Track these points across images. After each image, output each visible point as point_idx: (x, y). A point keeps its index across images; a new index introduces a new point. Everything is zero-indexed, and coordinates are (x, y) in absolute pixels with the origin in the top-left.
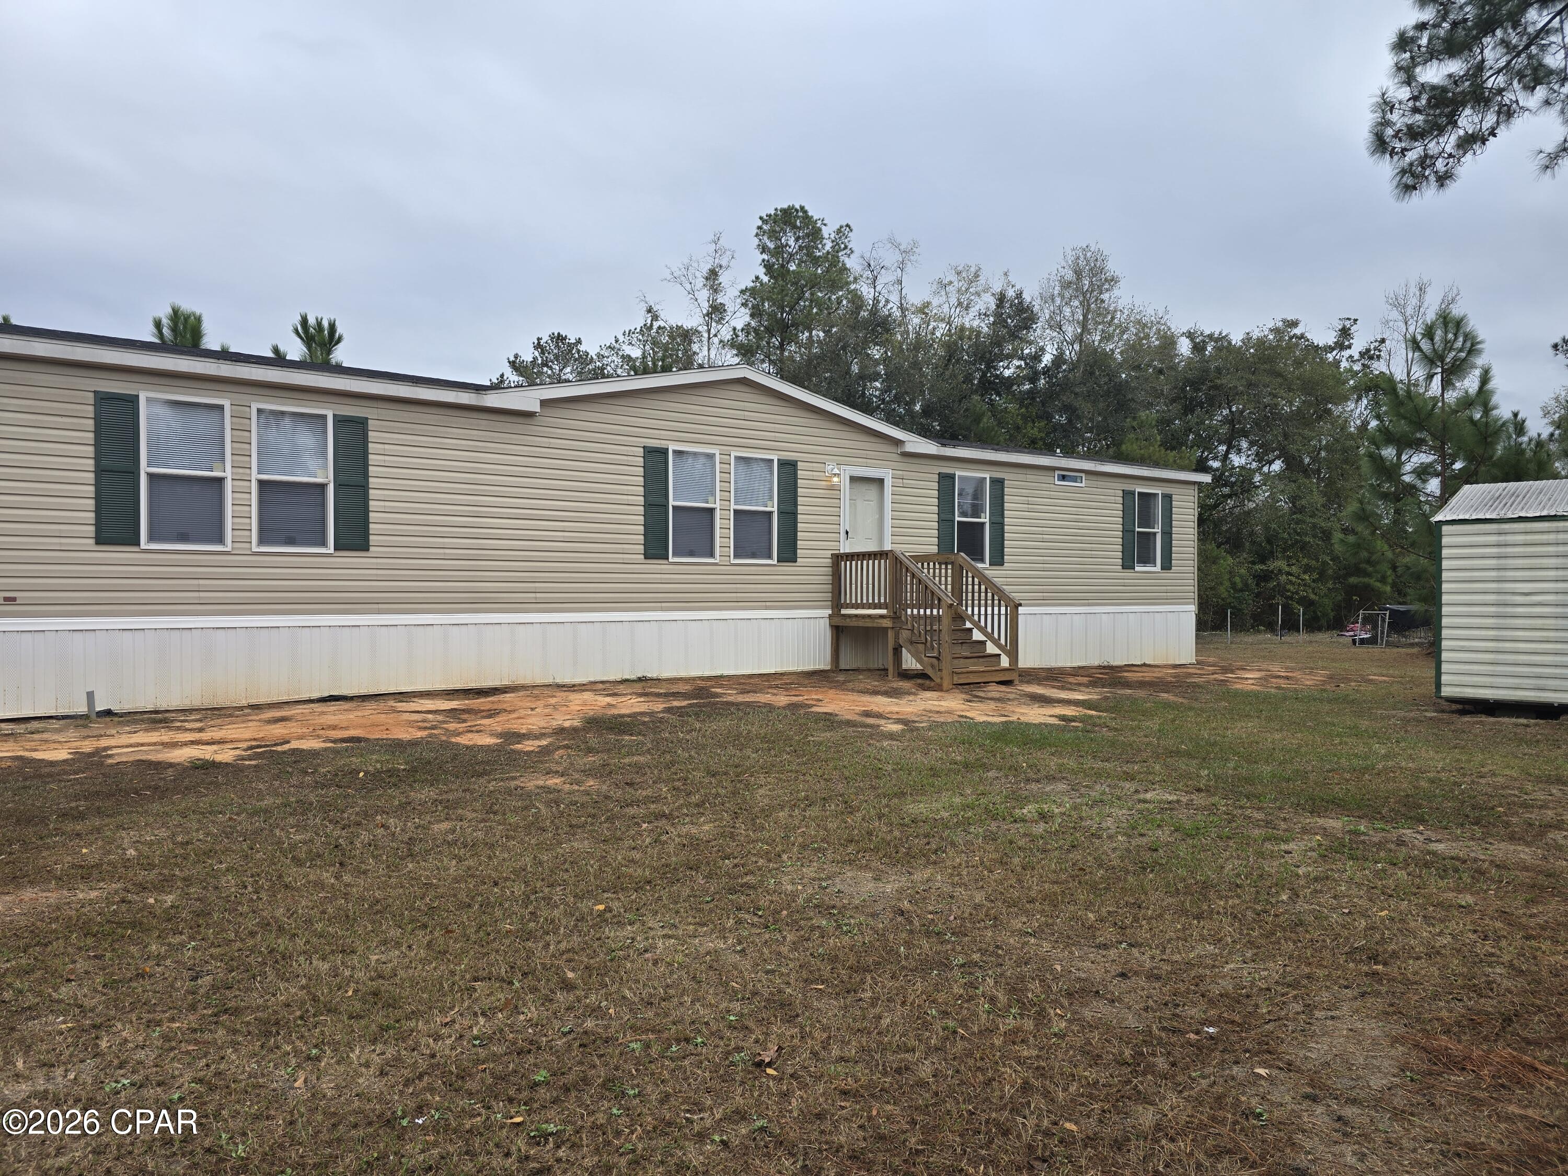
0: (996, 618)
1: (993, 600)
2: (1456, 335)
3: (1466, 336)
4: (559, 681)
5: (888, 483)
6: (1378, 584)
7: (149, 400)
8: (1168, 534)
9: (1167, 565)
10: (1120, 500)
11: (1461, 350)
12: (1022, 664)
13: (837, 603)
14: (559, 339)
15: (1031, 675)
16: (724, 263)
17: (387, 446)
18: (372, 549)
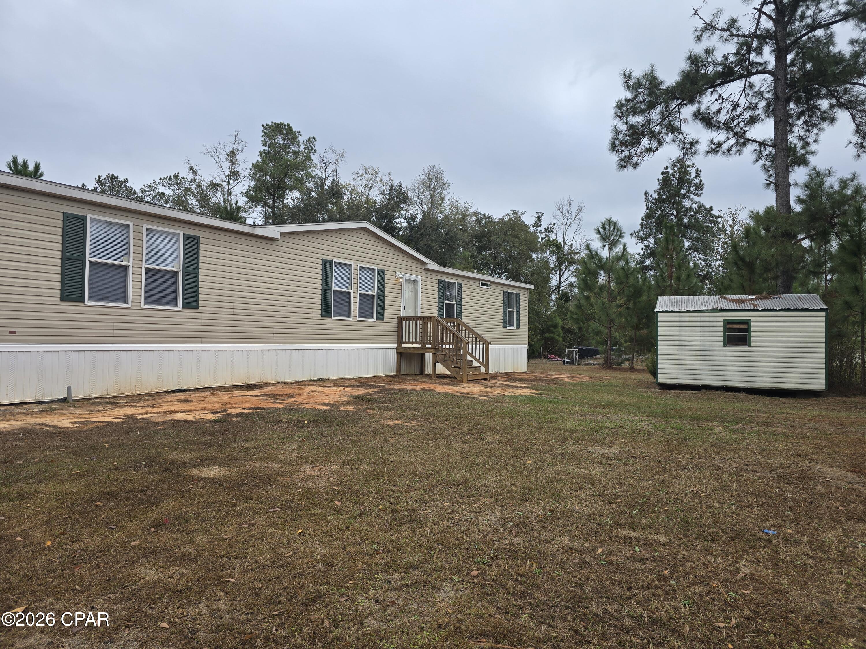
0: (478, 350)
1: (476, 341)
2: (614, 229)
3: (618, 229)
4: (283, 381)
5: (420, 283)
6: (557, 337)
7: (92, 219)
8: (518, 312)
9: (518, 327)
10: (502, 295)
11: (616, 235)
12: (490, 371)
13: (400, 341)
14: (113, 178)
15: (496, 376)
16: (240, 149)
17: (208, 253)
18: (200, 308)
